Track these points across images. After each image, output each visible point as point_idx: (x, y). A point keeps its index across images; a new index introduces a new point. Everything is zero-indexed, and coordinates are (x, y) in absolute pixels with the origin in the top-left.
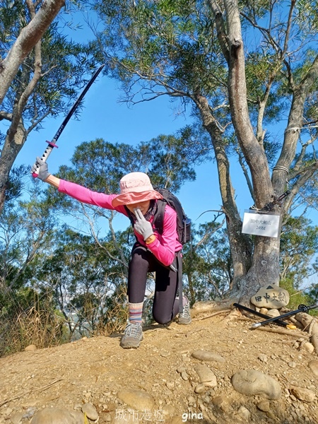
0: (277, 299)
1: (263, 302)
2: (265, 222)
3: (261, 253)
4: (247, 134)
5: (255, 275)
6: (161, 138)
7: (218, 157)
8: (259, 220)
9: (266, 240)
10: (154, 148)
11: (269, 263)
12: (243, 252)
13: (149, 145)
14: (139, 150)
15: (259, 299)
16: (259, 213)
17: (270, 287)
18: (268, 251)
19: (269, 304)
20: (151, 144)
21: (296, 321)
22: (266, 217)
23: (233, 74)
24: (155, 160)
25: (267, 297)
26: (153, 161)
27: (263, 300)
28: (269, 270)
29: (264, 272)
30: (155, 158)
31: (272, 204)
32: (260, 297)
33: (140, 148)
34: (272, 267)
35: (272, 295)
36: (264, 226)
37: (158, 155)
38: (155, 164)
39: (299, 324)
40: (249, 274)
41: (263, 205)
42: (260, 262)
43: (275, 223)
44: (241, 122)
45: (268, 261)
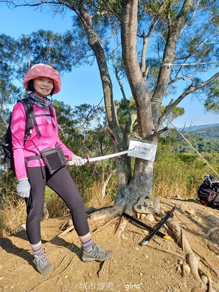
0: (152, 206)
1: (143, 210)
2: (145, 149)
3: (141, 171)
4: (136, 73)
5: (136, 188)
6: (41, 33)
7: (103, 78)
8: (142, 147)
9: (145, 162)
10: (35, 41)
11: (146, 178)
12: (125, 165)
13: (30, 38)
14: (20, 42)
15: (140, 207)
16: (141, 141)
17: (147, 198)
18: (146, 170)
19: (147, 211)
20: (32, 37)
21: (167, 228)
22: (147, 145)
23: (128, 11)
24: (36, 52)
25: (145, 206)
26: (34, 53)
27: (143, 208)
28: (146, 183)
29: (142, 185)
30: (35, 50)
31: (152, 136)
32: (141, 206)
33: (22, 40)
34: (149, 182)
35: (149, 204)
36: (145, 151)
37: (38, 48)
38: (36, 55)
39: (170, 231)
40: (131, 186)
41: (145, 135)
42: (140, 178)
43: (153, 151)
44: (131, 60)
45: (146, 177)
